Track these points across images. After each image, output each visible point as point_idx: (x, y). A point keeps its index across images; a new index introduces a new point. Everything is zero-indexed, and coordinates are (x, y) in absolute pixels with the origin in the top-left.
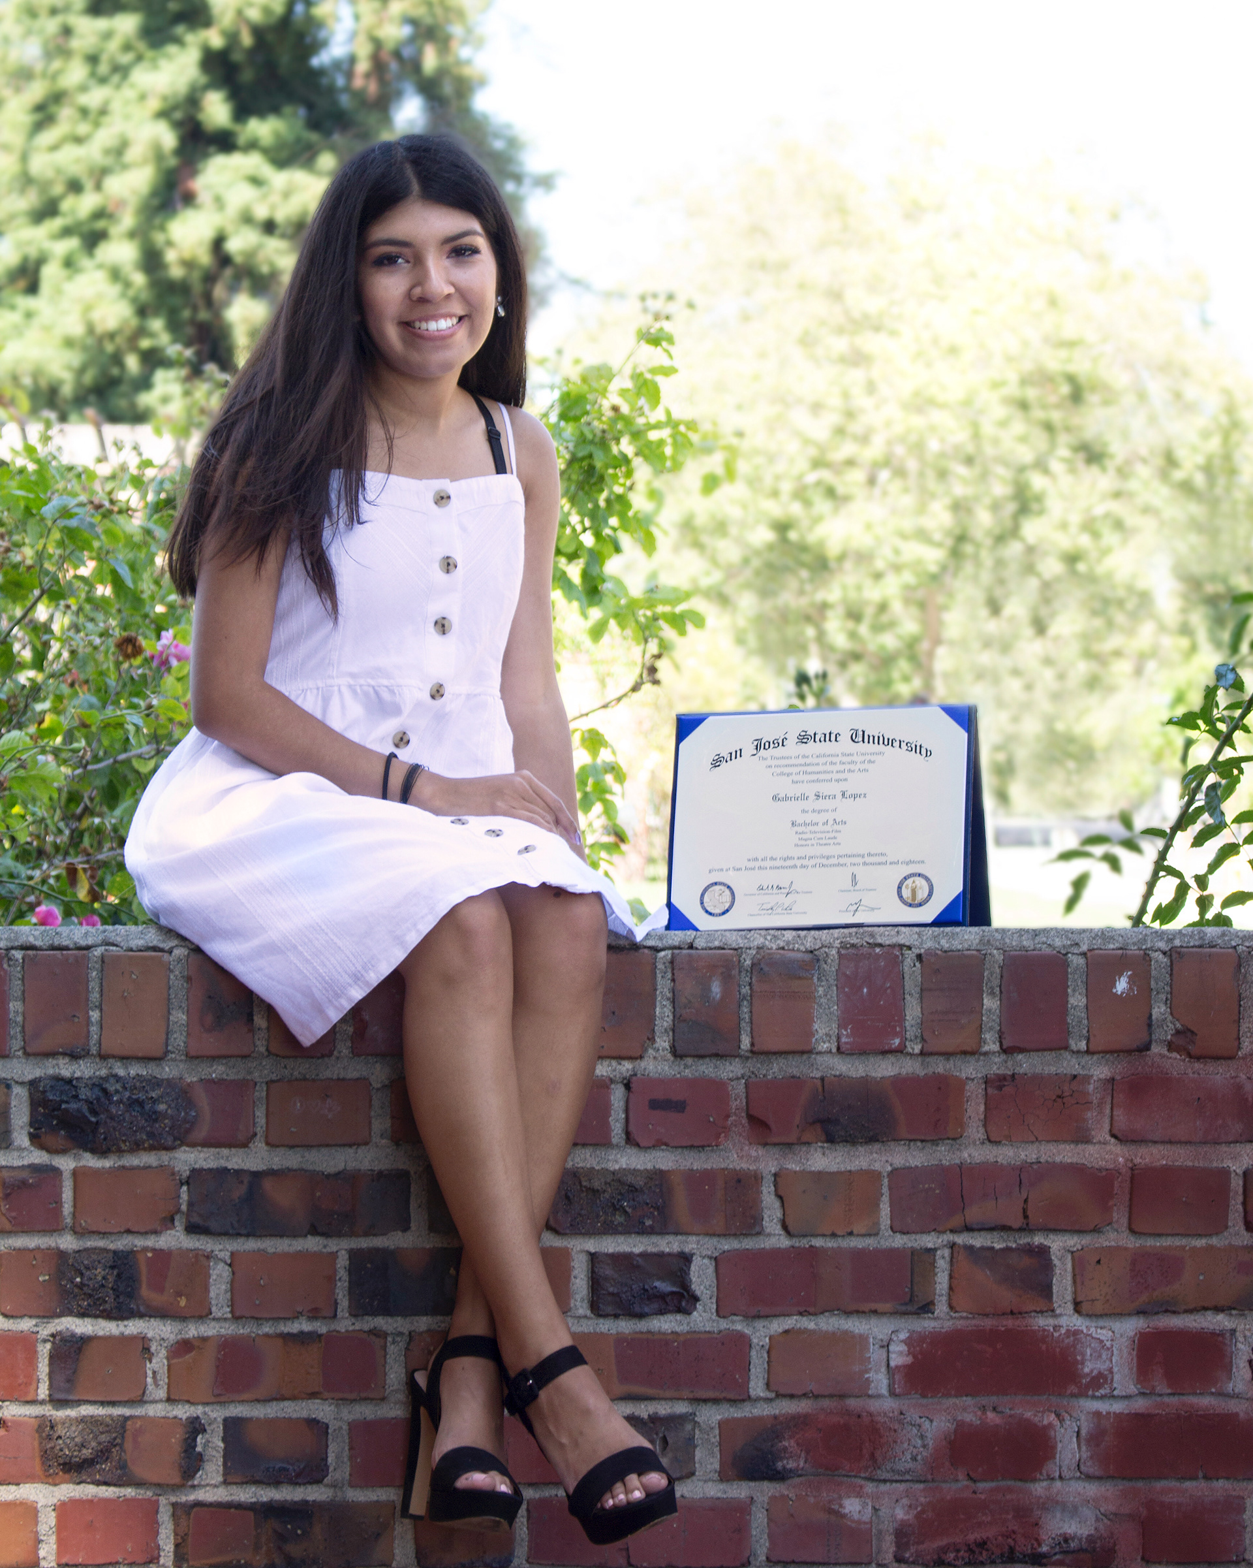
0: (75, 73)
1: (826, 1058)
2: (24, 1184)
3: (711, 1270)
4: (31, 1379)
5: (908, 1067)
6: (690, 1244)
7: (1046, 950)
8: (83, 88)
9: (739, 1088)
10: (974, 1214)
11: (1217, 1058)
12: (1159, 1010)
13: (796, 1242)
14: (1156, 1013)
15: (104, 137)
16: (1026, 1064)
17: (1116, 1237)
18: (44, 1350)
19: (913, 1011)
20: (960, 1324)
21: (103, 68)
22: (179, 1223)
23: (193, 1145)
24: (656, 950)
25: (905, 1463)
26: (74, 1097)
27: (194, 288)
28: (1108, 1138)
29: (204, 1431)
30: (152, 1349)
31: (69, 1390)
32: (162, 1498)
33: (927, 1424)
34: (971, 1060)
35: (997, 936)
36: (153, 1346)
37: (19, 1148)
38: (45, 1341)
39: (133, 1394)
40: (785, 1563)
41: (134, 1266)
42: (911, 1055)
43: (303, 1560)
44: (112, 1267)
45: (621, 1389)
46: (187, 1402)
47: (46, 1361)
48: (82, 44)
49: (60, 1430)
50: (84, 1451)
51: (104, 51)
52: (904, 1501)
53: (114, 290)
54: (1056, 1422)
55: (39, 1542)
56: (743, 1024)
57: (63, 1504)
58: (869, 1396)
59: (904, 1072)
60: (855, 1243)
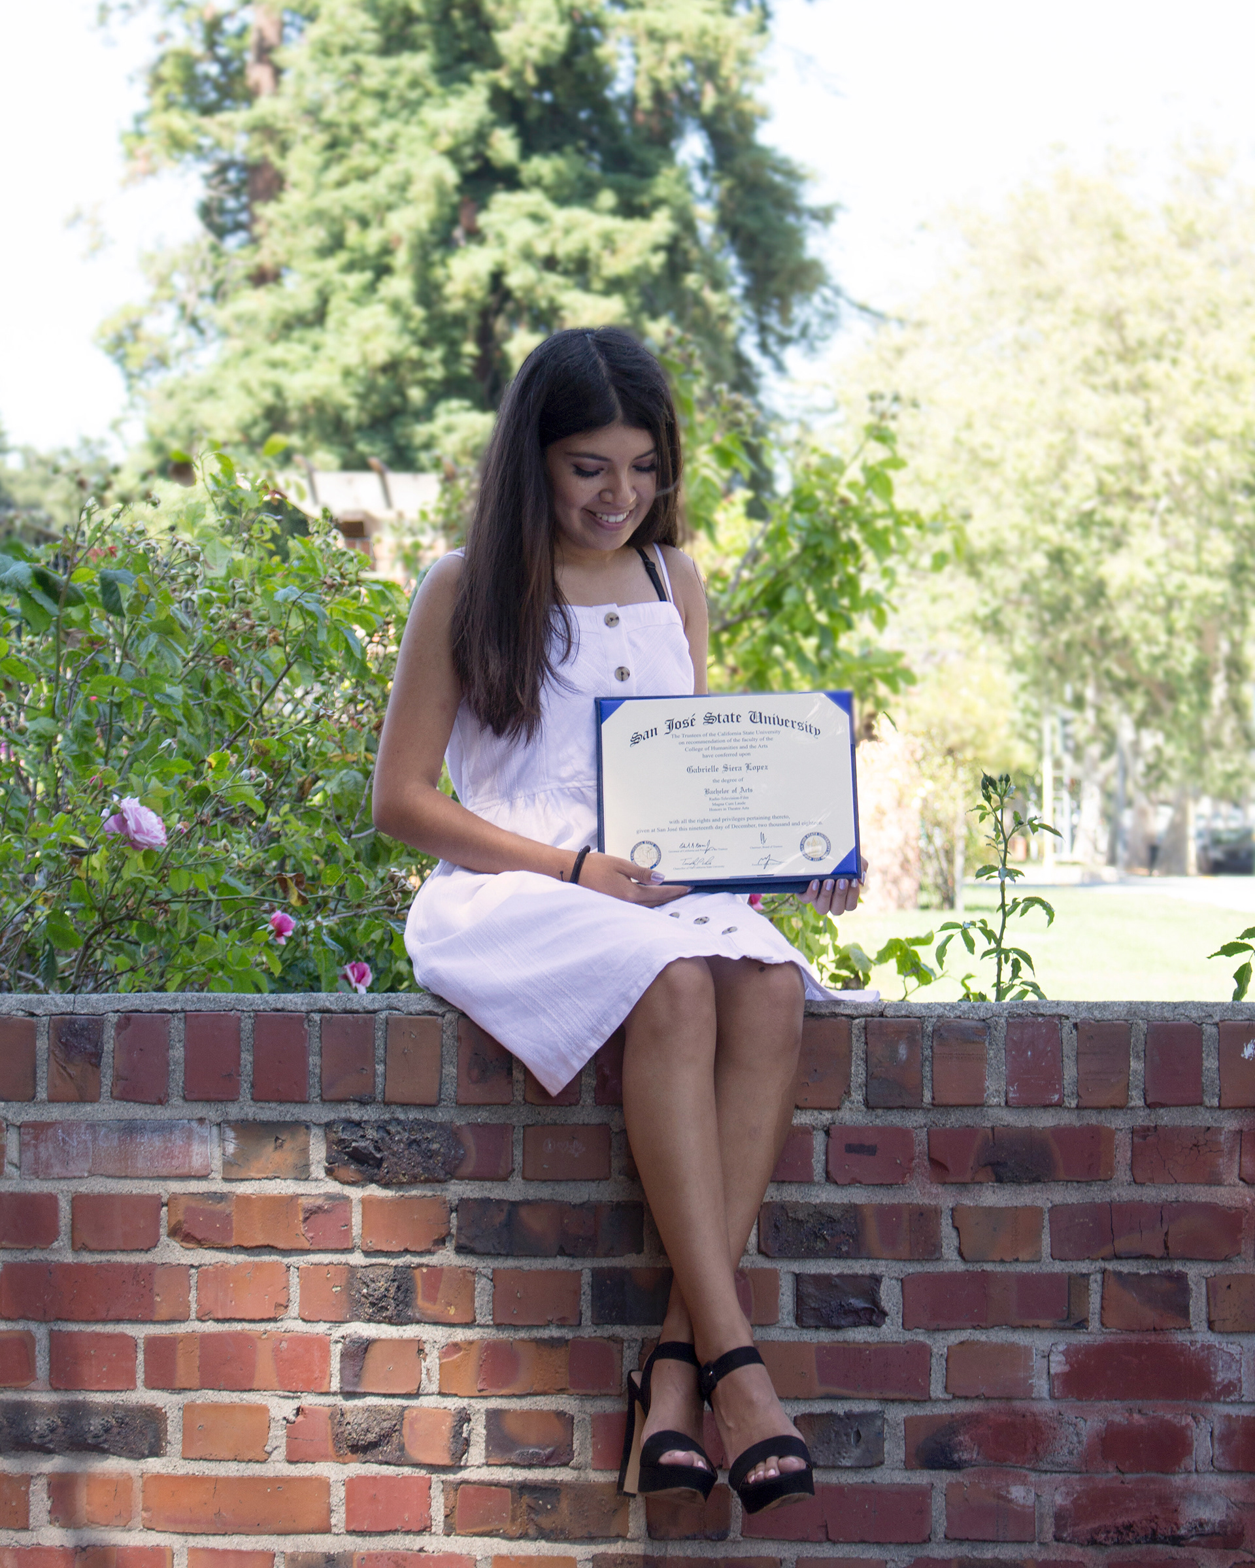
0: (367, 109)
1: (996, 1110)
2: (320, 1209)
3: (898, 1289)
4: (325, 1374)
5: (1066, 1119)
6: (881, 1267)
7: (1184, 1021)
8: (374, 124)
9: (923, 1135)
10: (1121, 1245)
13: (971, 1267)
15: (390, 173)
16: (1167, 1118)
17: (1245, 1266)
18: (337, 1350)
19: (1070, 1072)
20: (1110, 1338)
21: (392, 104)
22: (450, 1244)
23: (461, 1179)
24: (852, 1017)
25: (1063, 1456)
26: (363, 1136)
27: (473, 322)
28: (1237, 1181)
29: (469, 1420)
30: (426, 1351)
31: (356, 1384)
32: (434, 1477)
33: (1082, 1422)
34: (1121, 1113)
35: (1143, 1008)
36: (427, 1348)
37: (316, 1180)
38: (337, 1342)
39: (411, 1388)
40: (961, 1541)
41: (411, 1279)
42: (1069, 1109)
43: (552, 1531)
44: (394, 1280)
45: (821, 1389)
46: (456, 1395)
47: (338, 1359)
48: (372, 82)
49: (349, 1418)
50: (369, 1435)
51: (393, 87)
52: (1063, 1489)
53: (394, 323)
54: (1193, 1424)
55: (332, 1511)
56: (925, 1081)
57: (351, 1480)
58: (1033, 1399)
59: (1062, 1123)
60: (1020, 1268)
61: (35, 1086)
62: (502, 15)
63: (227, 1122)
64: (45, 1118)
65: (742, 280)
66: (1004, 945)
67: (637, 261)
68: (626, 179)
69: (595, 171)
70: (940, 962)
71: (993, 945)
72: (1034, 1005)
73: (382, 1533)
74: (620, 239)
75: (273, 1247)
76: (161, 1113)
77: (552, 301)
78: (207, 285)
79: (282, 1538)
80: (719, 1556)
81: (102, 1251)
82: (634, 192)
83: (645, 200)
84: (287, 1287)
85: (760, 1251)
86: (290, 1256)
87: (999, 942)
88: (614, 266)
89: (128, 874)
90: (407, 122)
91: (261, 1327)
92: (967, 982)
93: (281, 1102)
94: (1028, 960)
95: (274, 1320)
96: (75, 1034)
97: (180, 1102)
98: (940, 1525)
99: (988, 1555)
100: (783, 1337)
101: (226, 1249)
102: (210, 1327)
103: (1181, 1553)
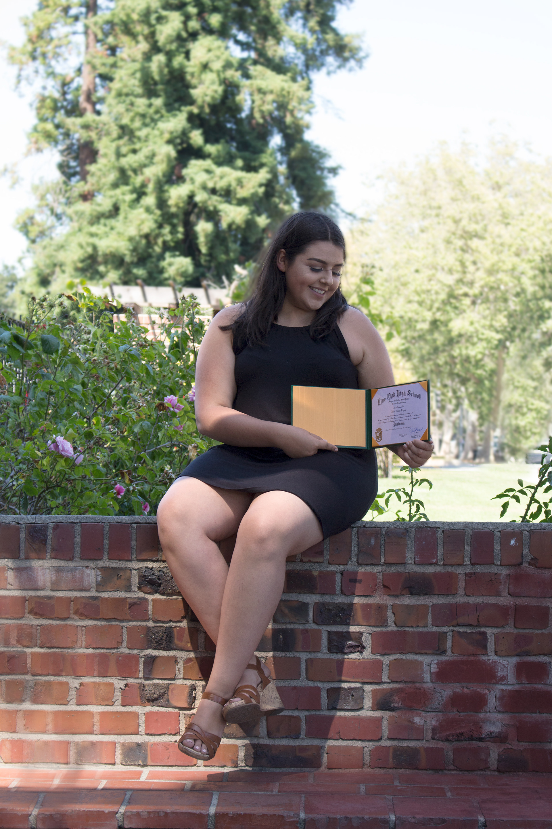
1: (410, 566)
2: (135, 604)
3: (370, 638)
4: (137, 670)
5: (438, 569)
6: (363, 629)
7: (487, 530)
9: (380, 576)
10: (460, 620)
11: (545, 568)
12: (526, 551)
13: (400, 629)
14: (524, 552)
16: (479, 569)
17: (510, 629)
18: (142, 661)
19: (440, 551)
20: (455, 658)
21: (147, 120)
22: (188, 618)
25: (435, 705)
26: (153, 574)
27: (181, 217)
28: (507, 595)
29: (195, 689)
30: (178, 661)
31: (150, 674)
32: (181, 712)
33: (443, 692)
34: (461, 567)
35: (470, 524)
36: (179, 660)
37: (134, 592)
38: (142, 657)
39: (172, 676)
40: (394, 739)
41: (172, 632)
42: (440, 565)
43: (228, 734)
44: (165, 633)
45: (338, 678)
46: (190, 679)
47: (142, 664)
49: (147, 688)
50: (155, 695)
51: (148, 112)
52: (435, 719)
53: (149, 217)
54: (488, 693)
55: (139, 726)
56: (382, 553)
57: (147, 713)
58: (424, 682)
59: (437, 571)
60: (419, 629)
61: (19, 552)
62: (194, 81)
63: (98, 568)
64: (24, 565)
65: (298, 200)
66: (413, 498)
67: (252, 191)
68: (247, 154)
69: (233, 150)
70: (387, 505)
71: (408, 498)
72: (426, 523)
73: (160, 735)
74: (245, 181)
75: (116, 619)
76: (71, 564)
77: (215, 207)
78: (62, 199)
79: (119, 736)
80: (296, 745)
82: (251, 160)
83: (256, 164)
84: (122, 635)
85: (314, 622)
86: (123, 622)
87: (410, 497)
88: (242, 193)
89: (58, 468)
90: (153, 129)
91: (111, 651)
92: (398, 513)
93: (120, 560)
94: (422, 504)
95: (117, 648)
96: (36, 531)
97: (79, 560)
98: (386, 733)
99: (405, 745)
100: (323, 657)
101: (97, 619)
102: (90, 651)
103: (482, 744)
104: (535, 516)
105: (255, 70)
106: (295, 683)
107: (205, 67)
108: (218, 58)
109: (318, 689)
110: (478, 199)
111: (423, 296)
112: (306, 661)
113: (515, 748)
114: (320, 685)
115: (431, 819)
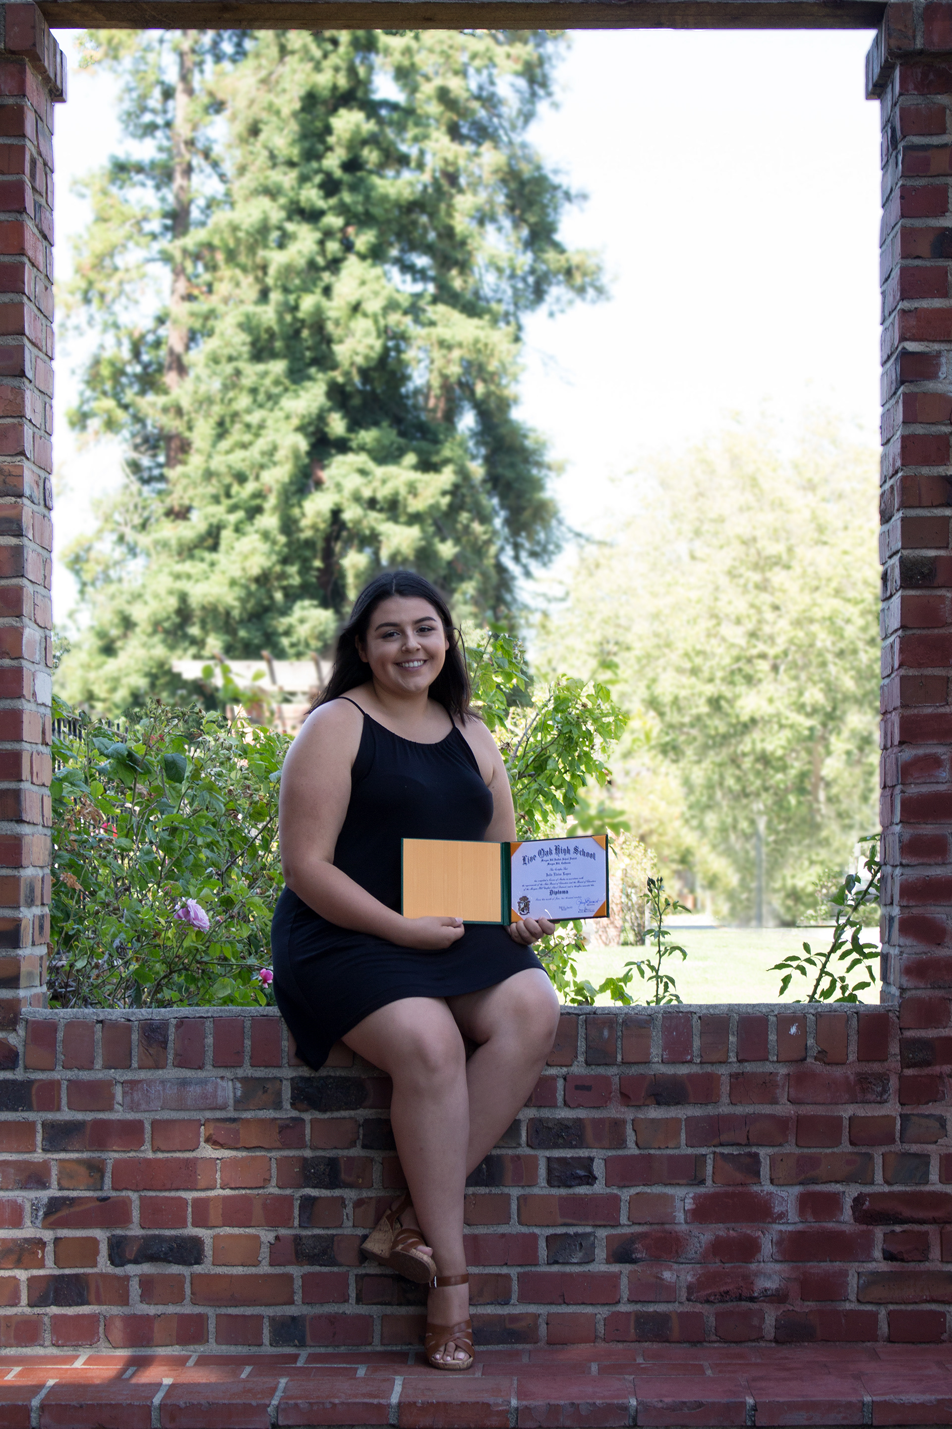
0: (243, 401)
1: (657, 1066)
2: (287, 1126)
3: (603, 1165)
4: (290, 1218)
5: (694, 1069)
6: (593, 1153)
7: (759, 1014)
8: (249, 411)
9: (617, 1079)
10: (724, 1138)
11: (837, 1064)
12: (811, 1042)
13: (642, 1152)
14: (809, 1043)
15: (261, 444)
16: (749, 1067)
17: (790, 1148)
18: (297, 1204)
19: (697, 1043)
20: (718, 1190)
21: (261, 397)
22: (359, 1144)
23: (365, 1108)
24: (578, 1015)
25: (691, 1254)
26: (311, 1086)
27: (320, 544)
28: (787, 1102)
31: (308, 1222)
32: (351, 1272)
33: (702, 1236)
34: (724, 1065)
36: (347, 1201)
37: (286, 1110)
38: (297, 1199)
39: (337, 1224)
40: (636, 1302)
41: (338, 1163)
42: (696, 1063)
43: (415, 1301)
44: (328, 1164)
45: (560, 1220)
46: (361, 1227)
47: (298, 1208)
48: (247, 381)
49: (304, 1241)
50: (315, 1250)
51: (262, 385)
52: (692, 1272)
53: (265, 547)
54: (762, 1236)
55: (294, 1292)
56: (618, 1049)
57: (305, 1275)
58: (676, 1224)
59: (692, 1071)
60: (670, 1152)
61: (131, 1060)
62: (338, 333)
63: (237, 1078)
64: (137, 1078)
65: (502, 514)
66: (660, 974)
67: (431, 501)
68: (423, 445)
70: (625, 983)
71: (654, 974)
72: (677, 1006)
74: (420, 487)
75: (261, 1147)
76: (201, 1074)
77: (373, 530)
78: (137, 521)
79: (267, 1308)
80: (505, 1313)
81: (168, 1151)
82: (429, 453)
83: (435, 459)
84: (270, 1170)
85: (528, 1145)
86: (271, 1152)
87: (657, 972)
88: (416, 505)
89: (186, 944)
91: (255, 1192)
93: (266, 1067)
94: (673, 981)
95: (263, 1187)
96: (153, 1031)
97: (211, 1068)
98: (625, 1294)
99: (651, 1310)
100: (541, 1193)
101: (237, 1149)
102: (228, 1192)
103: (755, 1306)
104: (827, 994)
105: (435, 312)
106: (503, 1229)
107: (356, 308)
108: (376, 294)
109: (535, 1237)
110: (781, 505)
111: (698, 661)
112: (518, 1199)
113: (797, 1309)
114: (537, 1230)
115: (684, 1403)
